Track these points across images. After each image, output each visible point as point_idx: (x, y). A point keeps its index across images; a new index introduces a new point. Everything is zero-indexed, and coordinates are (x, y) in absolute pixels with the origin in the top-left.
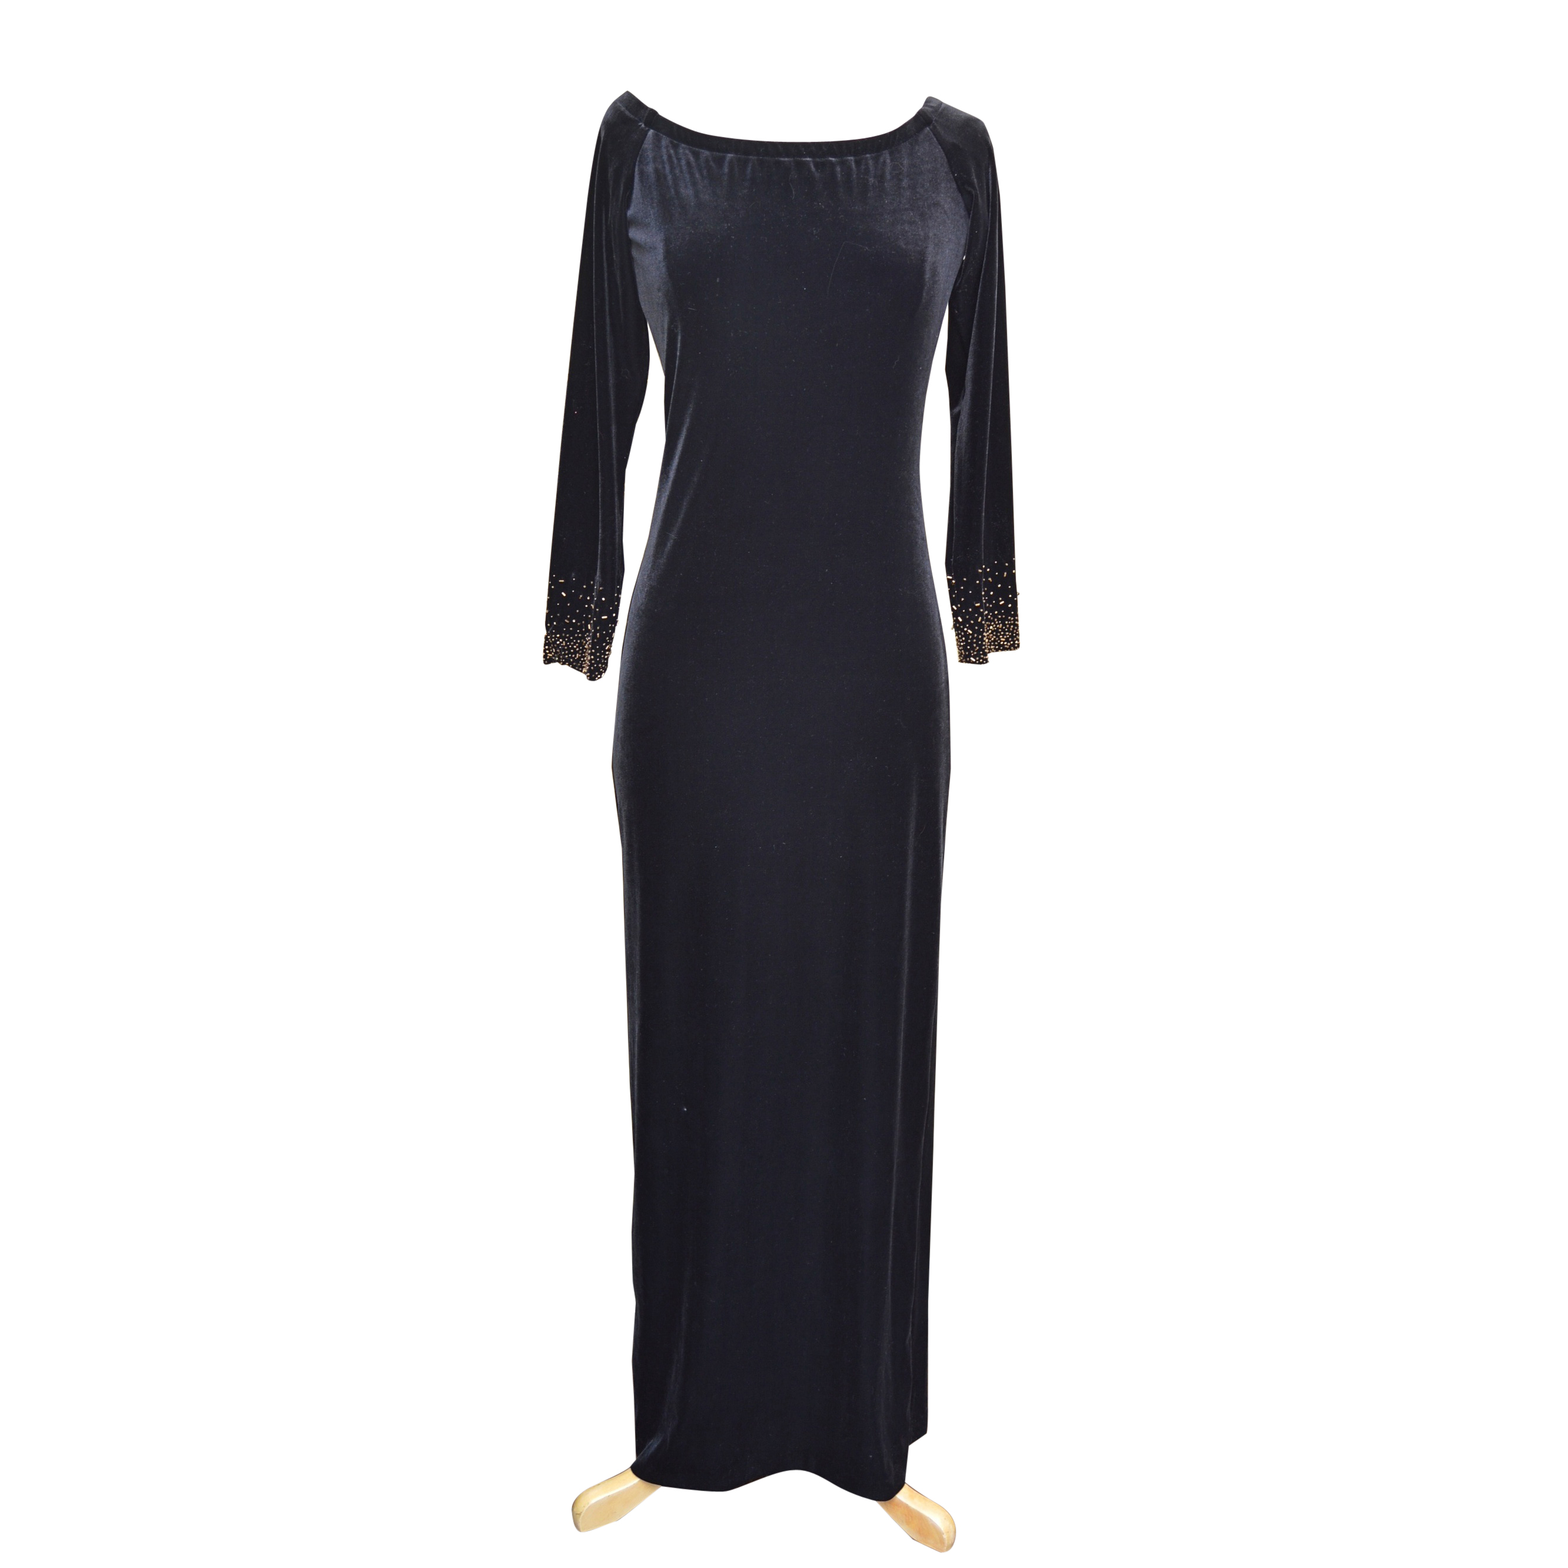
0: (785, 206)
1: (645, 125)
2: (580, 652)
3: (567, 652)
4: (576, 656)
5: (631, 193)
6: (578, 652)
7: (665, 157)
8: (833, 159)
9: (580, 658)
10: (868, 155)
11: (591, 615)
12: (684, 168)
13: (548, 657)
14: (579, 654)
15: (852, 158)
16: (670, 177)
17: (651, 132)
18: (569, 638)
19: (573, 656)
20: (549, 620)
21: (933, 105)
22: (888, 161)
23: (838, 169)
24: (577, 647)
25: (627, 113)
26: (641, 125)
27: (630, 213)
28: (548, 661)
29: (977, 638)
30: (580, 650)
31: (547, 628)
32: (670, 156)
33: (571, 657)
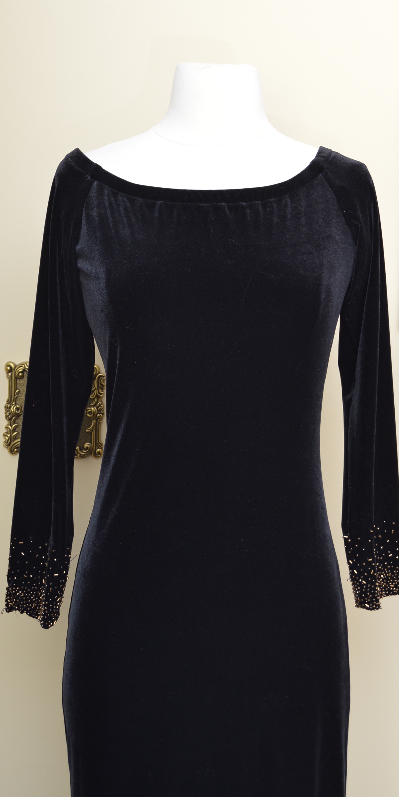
0: (205, 243)
1: (90, 177)
2: (36, 602)
3: (25, 602)
4: (32, 605)
5: (79, 232)
6: (34, 602)
7: (107, 204)
8: (244, 203)
9: (36, 607)
10: (272, 199)
11: (45, 572)
12: (122, 212)
13: (9, 606)
14: (35, 604)
15: (259, 202)
16: (111, 220)
17: (96, 183)
18: (27, 590)
19: (30, 605)
20: (10, 575)
21: (324, 155)
22: (289, 203)
23: (248, 212)
24: (34, 598)
25: (76, 167)
26: (88, 177)
27: (78, 247)
28: (9, 609)
29: (370, 588)
30: (36, 600)
31: (9, 581)
32: (111, 203)
33: (29, 606)
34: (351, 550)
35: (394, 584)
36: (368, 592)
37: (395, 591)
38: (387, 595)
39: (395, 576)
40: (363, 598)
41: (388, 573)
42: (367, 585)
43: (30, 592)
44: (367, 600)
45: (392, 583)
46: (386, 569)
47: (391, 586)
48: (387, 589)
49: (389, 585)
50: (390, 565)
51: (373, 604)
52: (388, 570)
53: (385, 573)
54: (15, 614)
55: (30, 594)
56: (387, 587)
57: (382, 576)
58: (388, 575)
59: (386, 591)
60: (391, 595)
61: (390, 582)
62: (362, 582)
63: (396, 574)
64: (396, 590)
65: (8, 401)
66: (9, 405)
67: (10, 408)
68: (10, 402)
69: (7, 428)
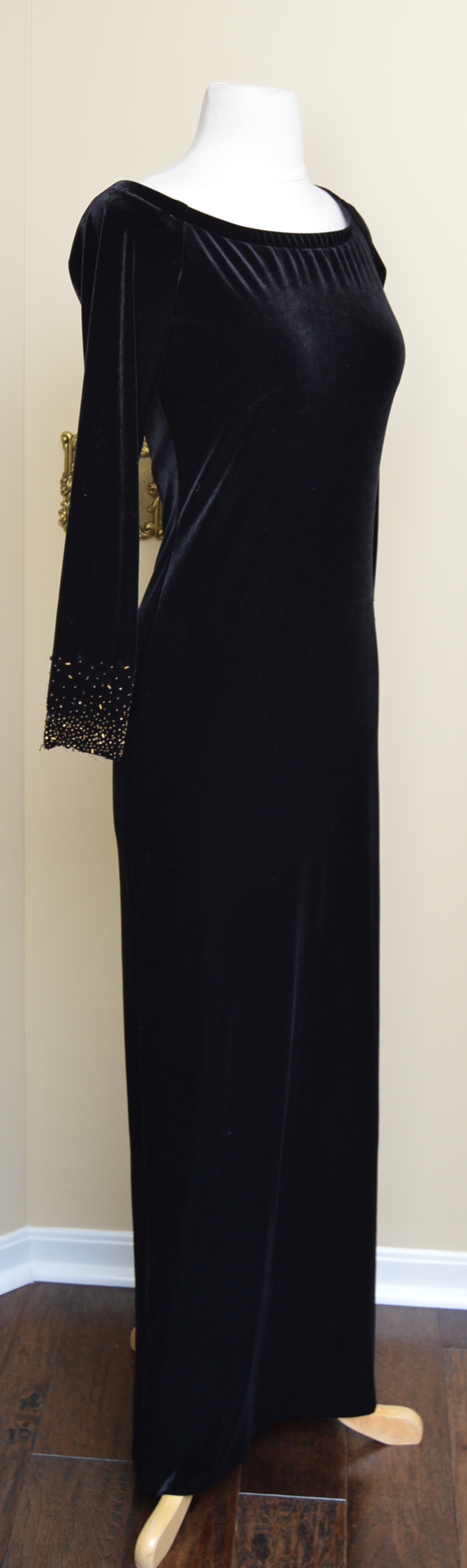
43: (78, 723)
54: (59, 750)
55: (78, 725)
65: (64, 475)
66: (65, 480)
67: (66, 482)
68: (66, 476)
69: (62, 504)
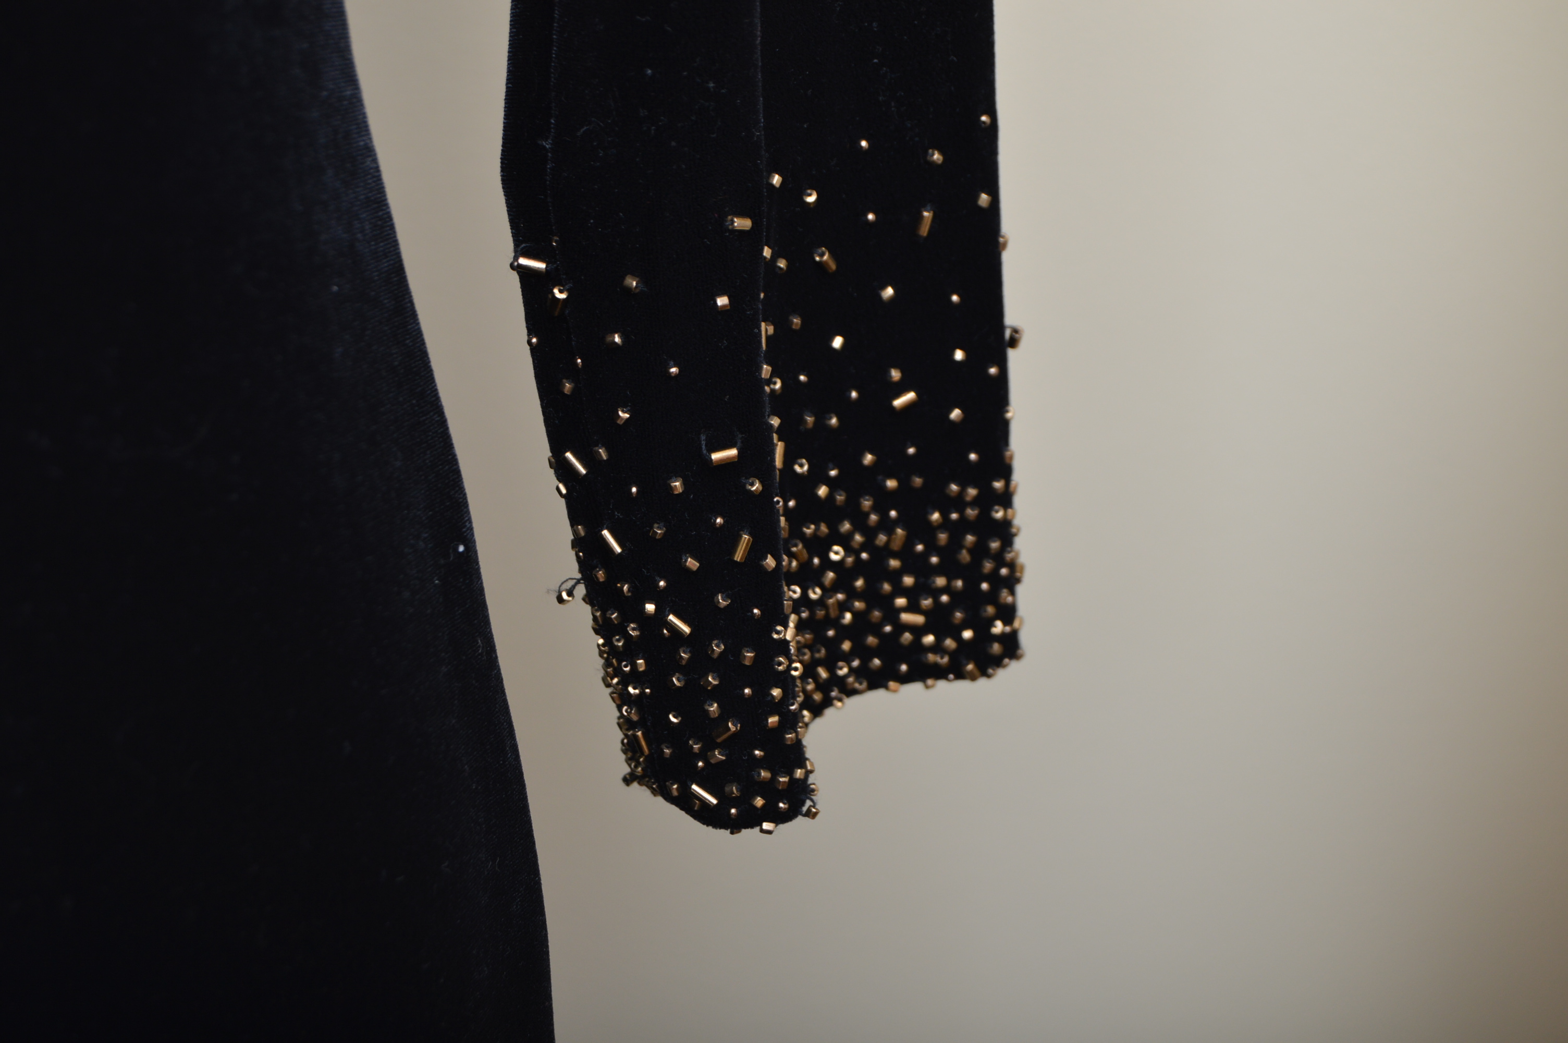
34: (573, 373)
35: (927, 603)
36: (713, 694)
37: (931, 657)
38: (877, 681)
39: (932, 547)
40: (676, 736)
41: (887, 526)
42: (696, 642)
44: (702, 755)
45: (913, 595)
46: (867, 503)
47: (906, 617)
48: (871, 640)
49: (892, 614)
50: (902, 469)
51: (752, 787)
52: (881, 508)
53: (860, 523)
56: (876, 629)
57: (836, 554)
58: (882, 538)
59: (864, 653)
60: (905, 679)
61: (900, 590)
62: (659, 618)
63: (943, 537)
64: (937, 648)
